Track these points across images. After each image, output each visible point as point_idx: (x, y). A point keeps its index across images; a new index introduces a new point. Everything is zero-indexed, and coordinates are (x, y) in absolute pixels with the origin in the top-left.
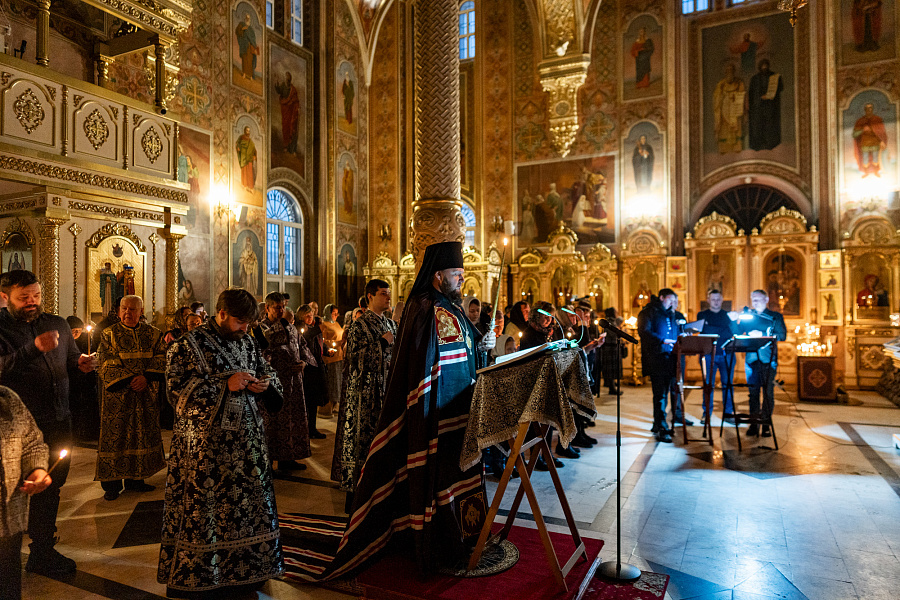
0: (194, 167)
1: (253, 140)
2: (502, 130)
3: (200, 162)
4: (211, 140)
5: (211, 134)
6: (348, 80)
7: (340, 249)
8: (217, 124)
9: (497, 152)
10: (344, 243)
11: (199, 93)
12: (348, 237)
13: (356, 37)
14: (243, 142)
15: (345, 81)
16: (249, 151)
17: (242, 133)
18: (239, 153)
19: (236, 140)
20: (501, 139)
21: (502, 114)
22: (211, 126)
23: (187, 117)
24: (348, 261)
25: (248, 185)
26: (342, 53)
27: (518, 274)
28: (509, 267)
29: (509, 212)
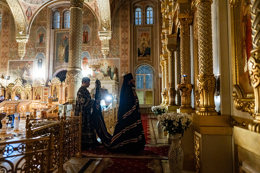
21: (6, 47)
27: (7, 90)
28: (4, 88)
29: (6, 73)
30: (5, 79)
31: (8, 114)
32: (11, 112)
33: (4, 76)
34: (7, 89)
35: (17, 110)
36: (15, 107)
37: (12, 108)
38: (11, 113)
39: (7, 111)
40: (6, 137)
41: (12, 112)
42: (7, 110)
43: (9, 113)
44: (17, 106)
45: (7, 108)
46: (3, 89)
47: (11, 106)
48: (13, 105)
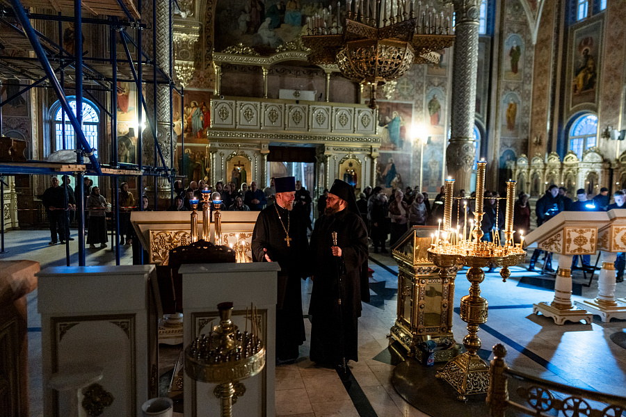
0: (403, 120)
1: (439, 101)
2: (617, 62)
3: (407, 118)
4: (414, 106)
5: (413, 103)
6: (515, 46)
7: (502, 153)
8: (417, 97)
9: (613, 78)
10: (505, 149)
11: (407, 84)
12: (509, 145)
13: (525, 16)
14: (432, 103)
15: (513, 47)
16: (436, 107)
17: (432, 98)
18: (430, 109)
19: (428, 102)
20: (616, 69)
21: (619, 49)
22: (413, 99)
23: (401, 97)
24: (509, 160)
25: (434, 124)
26: (511, 30)
27: (617, 169)
28: (610, 163)
29: (617, 123)
30: (613, 139)
31: (575, 251)
32: (584, 247)
33: (610, 130)
34: (617, 165)
35: (608, 242)
36: (599, 231)
37: (588, 235)
38: (585, 250)
39: (572, 242)
40: (567, 318)
41: (587, 247)
42: (573, 239)
43: (580, 249)
44: (608, 230)
45: (571, 233)
46: (607, 166)
47: (585, 227)
48: (592, 225)
